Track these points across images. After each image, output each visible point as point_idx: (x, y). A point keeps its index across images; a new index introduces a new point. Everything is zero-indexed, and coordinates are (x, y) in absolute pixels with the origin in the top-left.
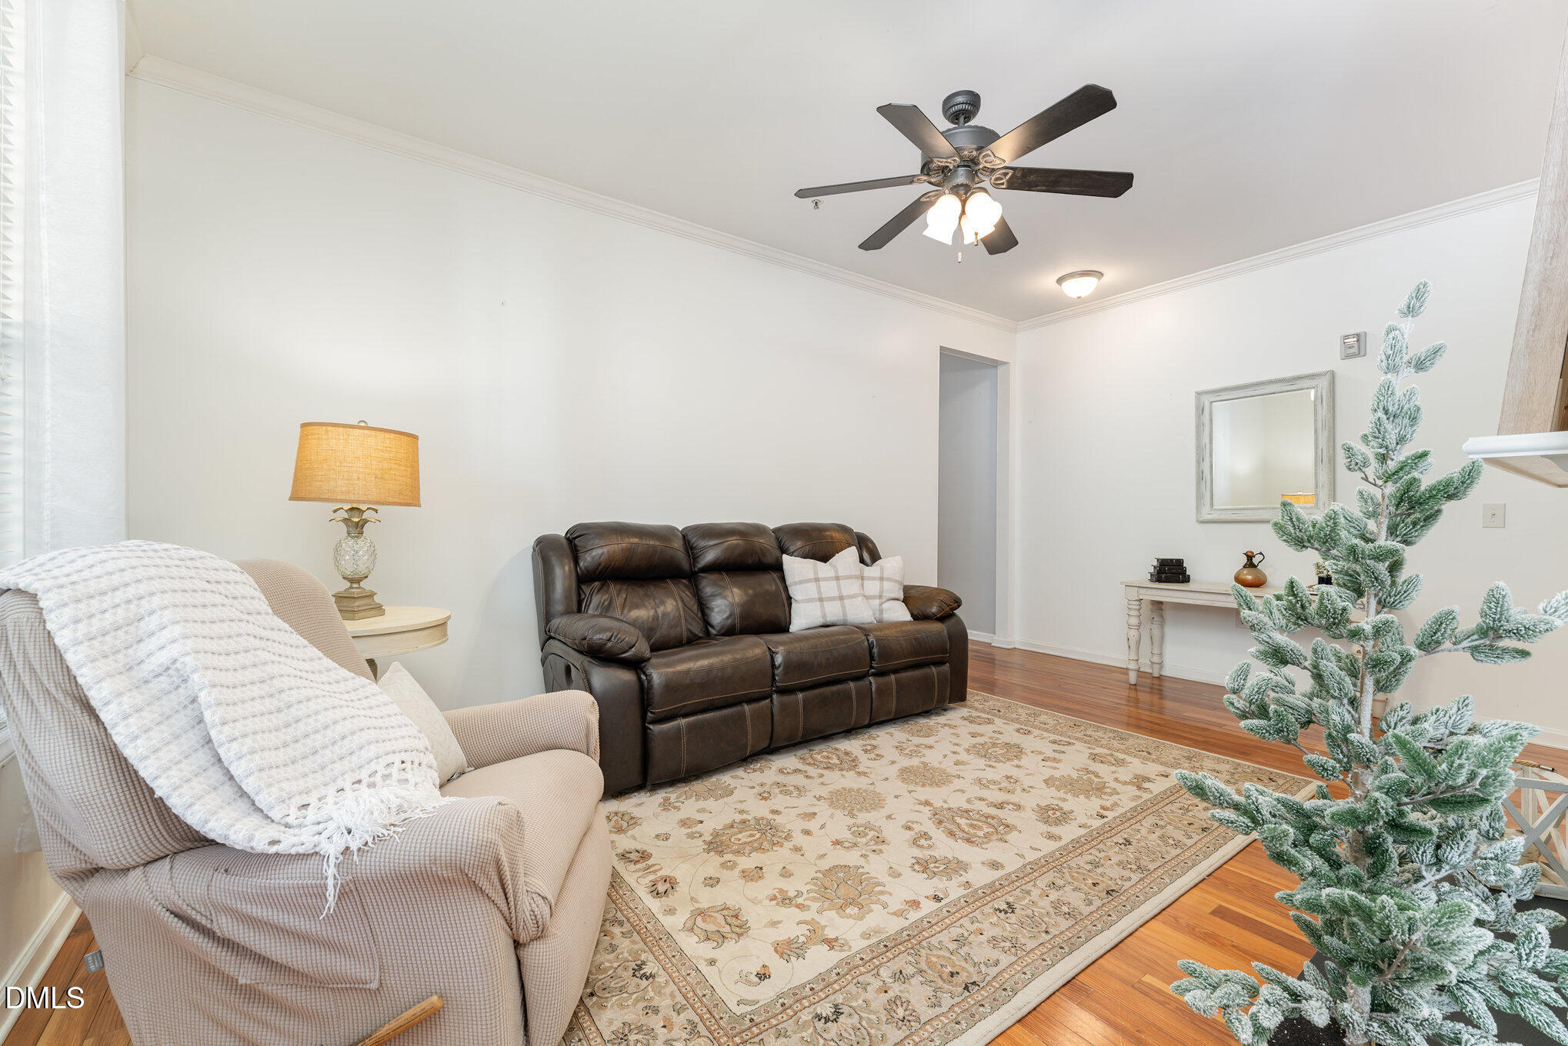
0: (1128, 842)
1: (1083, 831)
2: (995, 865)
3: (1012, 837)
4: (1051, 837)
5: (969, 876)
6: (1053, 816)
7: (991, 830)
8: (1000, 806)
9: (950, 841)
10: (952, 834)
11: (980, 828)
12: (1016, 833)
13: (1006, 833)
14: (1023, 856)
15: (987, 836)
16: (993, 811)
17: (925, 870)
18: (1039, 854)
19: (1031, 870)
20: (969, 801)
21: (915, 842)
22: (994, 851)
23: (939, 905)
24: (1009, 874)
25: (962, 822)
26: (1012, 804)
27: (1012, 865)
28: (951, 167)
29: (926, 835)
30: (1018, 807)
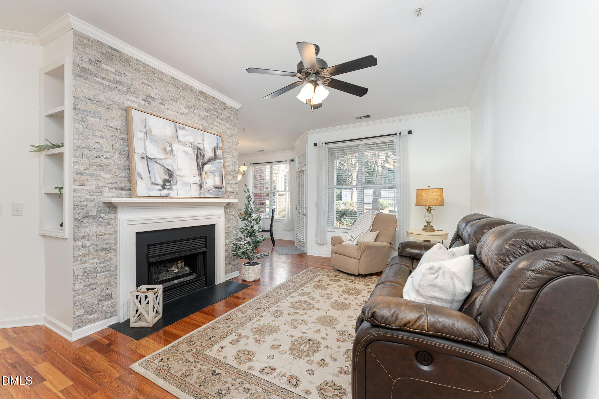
0: (257, 309)
1: (269, 310)
2: (292, 297)
3: (289, 305)
4: (279, 307)
5: (297, 294)
6: (278, 314)
7: (296, 305)
8: (295, 313)
9: (305, 300)
10: (306, 302)
11: (299, 305)
12: (289, 306)
13: (291, 305)
14: (286, 300)
15: (296, 303)
16: (297, 311)
17: (307, 293)
18: (282, 301)
19: (284, 297)
20: (306, 313)
21: (313, 298)
22: (293, 300)
23: (301, 288)
24: (289, 296)
25: (305, 306)
26: (291, 315)
27: (289, 298)
28: (311, 73)
29: (312, 299)
30: (289, 314)
